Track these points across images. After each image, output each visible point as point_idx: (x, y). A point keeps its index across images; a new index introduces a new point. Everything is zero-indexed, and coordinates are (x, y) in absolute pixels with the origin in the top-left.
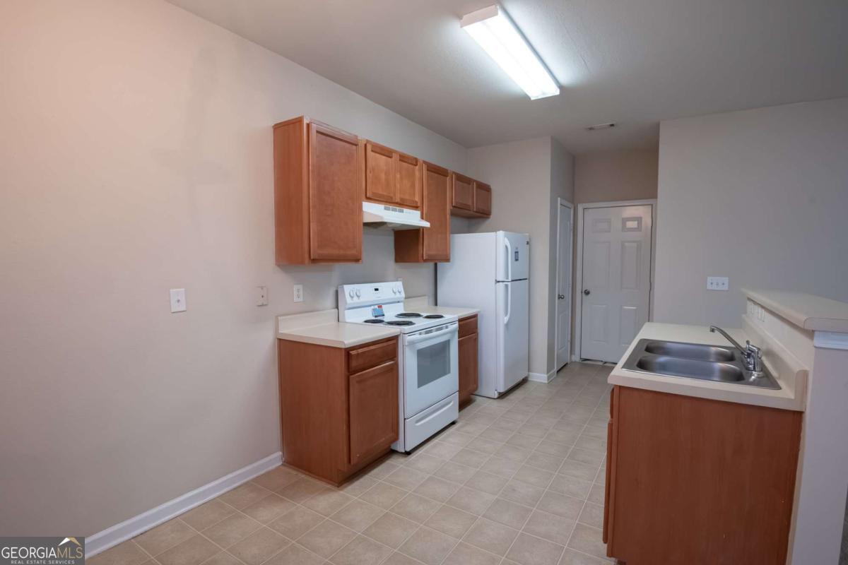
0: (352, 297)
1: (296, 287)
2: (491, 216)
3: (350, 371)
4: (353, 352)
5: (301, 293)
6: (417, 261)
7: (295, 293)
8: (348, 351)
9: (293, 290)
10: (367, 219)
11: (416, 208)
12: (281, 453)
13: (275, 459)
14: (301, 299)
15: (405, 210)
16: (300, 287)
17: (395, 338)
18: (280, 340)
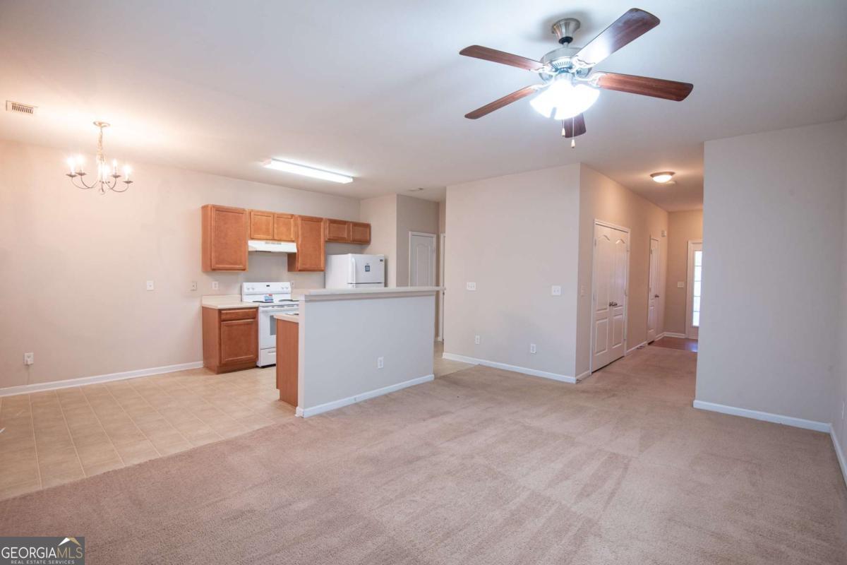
0: (248, 289)
1: (214, 283)
2: (372, 243)
3: (221, 320)
4: (223, 312)
5: (217, 285)
6: (295, 271)
7: (213, 286)
8: (220, 311)
9: (212, 283)
10: (250, 249)
11: (293, 241)
12: (202, 362)
13: (199, 364)
14: (217, 289)
15: (282, 243)
16: (217, 283)
17: (257, 308)
18: (203, 307)
